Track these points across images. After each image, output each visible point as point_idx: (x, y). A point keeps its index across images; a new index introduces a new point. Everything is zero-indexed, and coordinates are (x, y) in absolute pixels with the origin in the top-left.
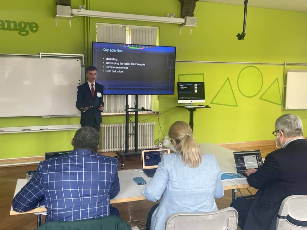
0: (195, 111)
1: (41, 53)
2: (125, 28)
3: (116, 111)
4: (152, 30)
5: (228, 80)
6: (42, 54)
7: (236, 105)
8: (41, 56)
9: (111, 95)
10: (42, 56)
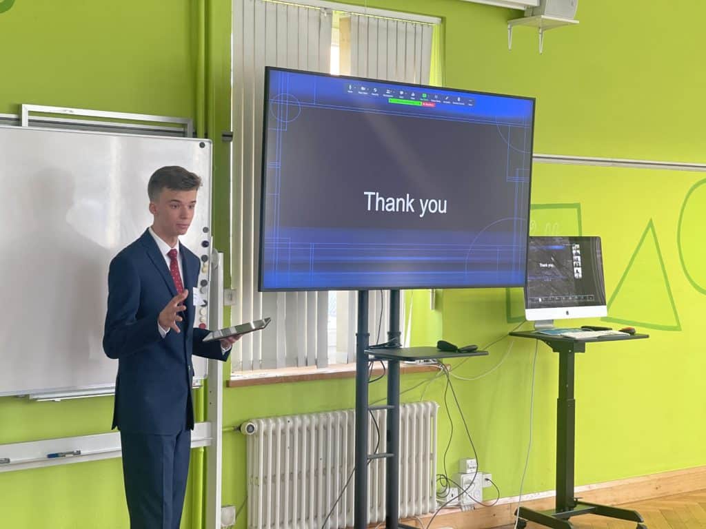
0: (583, 351)
1: (26, 108)
2: (330, 14)
3: (293, 361)
4: (419, 28)
5: (650, 229)
6: (31, 113)
7: (675, 324)
8: (25, 118)
9: (279, 293)
10: (30, 121)
